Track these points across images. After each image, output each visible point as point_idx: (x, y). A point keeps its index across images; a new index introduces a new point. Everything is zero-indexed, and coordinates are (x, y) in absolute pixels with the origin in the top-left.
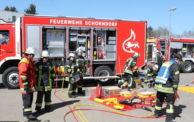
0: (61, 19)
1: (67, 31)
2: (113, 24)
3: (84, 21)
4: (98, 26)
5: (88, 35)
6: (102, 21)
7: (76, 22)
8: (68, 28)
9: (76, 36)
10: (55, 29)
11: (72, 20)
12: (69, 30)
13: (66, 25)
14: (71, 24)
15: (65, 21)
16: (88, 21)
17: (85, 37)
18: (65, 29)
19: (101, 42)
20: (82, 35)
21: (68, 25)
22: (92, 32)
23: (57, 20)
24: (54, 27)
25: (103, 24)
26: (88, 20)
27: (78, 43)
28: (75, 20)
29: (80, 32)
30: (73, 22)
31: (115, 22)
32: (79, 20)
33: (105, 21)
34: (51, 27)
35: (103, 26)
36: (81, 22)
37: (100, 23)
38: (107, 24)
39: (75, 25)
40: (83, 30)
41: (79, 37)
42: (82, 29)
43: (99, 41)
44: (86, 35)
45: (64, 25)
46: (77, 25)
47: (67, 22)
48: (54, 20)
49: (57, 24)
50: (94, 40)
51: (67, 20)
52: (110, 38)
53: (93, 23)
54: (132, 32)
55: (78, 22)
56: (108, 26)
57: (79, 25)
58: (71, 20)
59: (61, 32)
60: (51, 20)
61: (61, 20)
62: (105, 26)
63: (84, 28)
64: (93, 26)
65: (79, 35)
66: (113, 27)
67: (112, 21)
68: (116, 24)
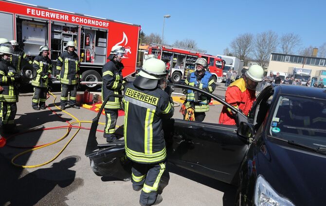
0: (41, 10)
1: (50, 26)
2: (104, 24)
3: (70, 16)
4: (87, 24)
5: (75, 34)
6: (92, 19)
7: (61, 17)
8: (50, 22)
9: (60, 33)
10: (33, 21)
11: (56, 13)
12: (52, 25)
13: (47, 18)
14: (54, 17)
15: (47, 13)
16: (76, 17)
17: (71, 36)
18: (47, 23)
19: (89, 43)
20: (67, 33)
21: (50, 18)
22: (80, 30)
23: (37, 11)
24: (33, 19)
25: (93, 22)
26: (76, 15)
27: (63, 42)
28: (60, 14)
29: (66, 28)
30: (57, 16)
31: (106, 22)
32: (65, 15)
33: (95, 20)
34: (29, 18)
35: (93, 25)
36: (67, 18)
37: (89, 22)
38: (97, 23)
39: (60, 20)
40: (69, 27)
41: (63, 34)
42: (68, 25)
43: (87, 41)
44: (73, 34)
45: (45, 17)
46: (62, 20)
47: (50, 15)
48: (32, 10)
49: (36, 16)
50: (82, 41)
51: (50, 12)
52: (100, 40)
53: (81, 20)
54: (125, 36)
55: (63, 17)
56: (99, 26)
57: (64, 20)
58: (54, 13)
59: (41, 26)
60: (28, 9)
61: (42, 12)
62: (95, 26)
63: (70, 25)
64: (81, 23)
65: (64, 32)
66: (104, 27)
67: (103, 21)
68: (107, 25)
